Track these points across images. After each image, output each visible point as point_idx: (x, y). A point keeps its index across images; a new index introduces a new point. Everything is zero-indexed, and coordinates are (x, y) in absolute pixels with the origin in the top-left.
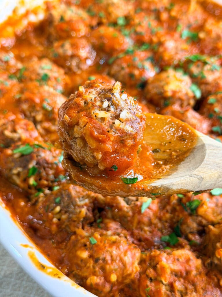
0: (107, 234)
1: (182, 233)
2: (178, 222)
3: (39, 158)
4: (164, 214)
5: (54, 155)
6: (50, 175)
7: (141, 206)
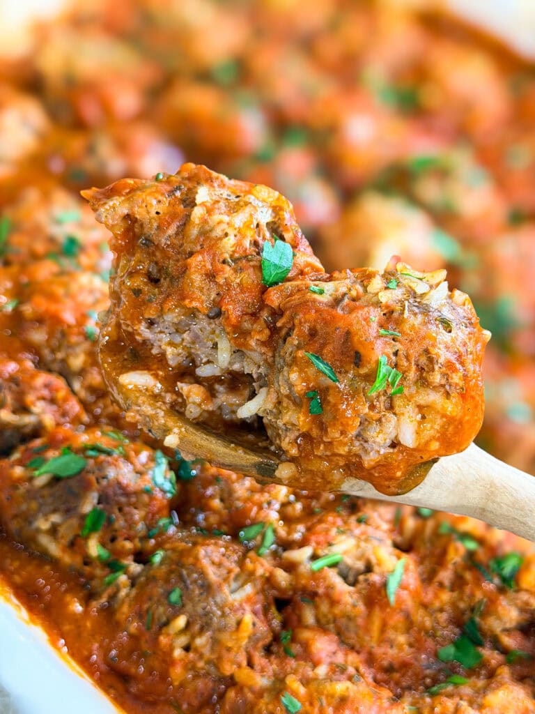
0: (317, 675)
1: (484, 635)
2: (472, 610)
3: (104, 482)
4: (436, 596)
5: (139, 467)
6: (136, 523)
7: (385, 585)
